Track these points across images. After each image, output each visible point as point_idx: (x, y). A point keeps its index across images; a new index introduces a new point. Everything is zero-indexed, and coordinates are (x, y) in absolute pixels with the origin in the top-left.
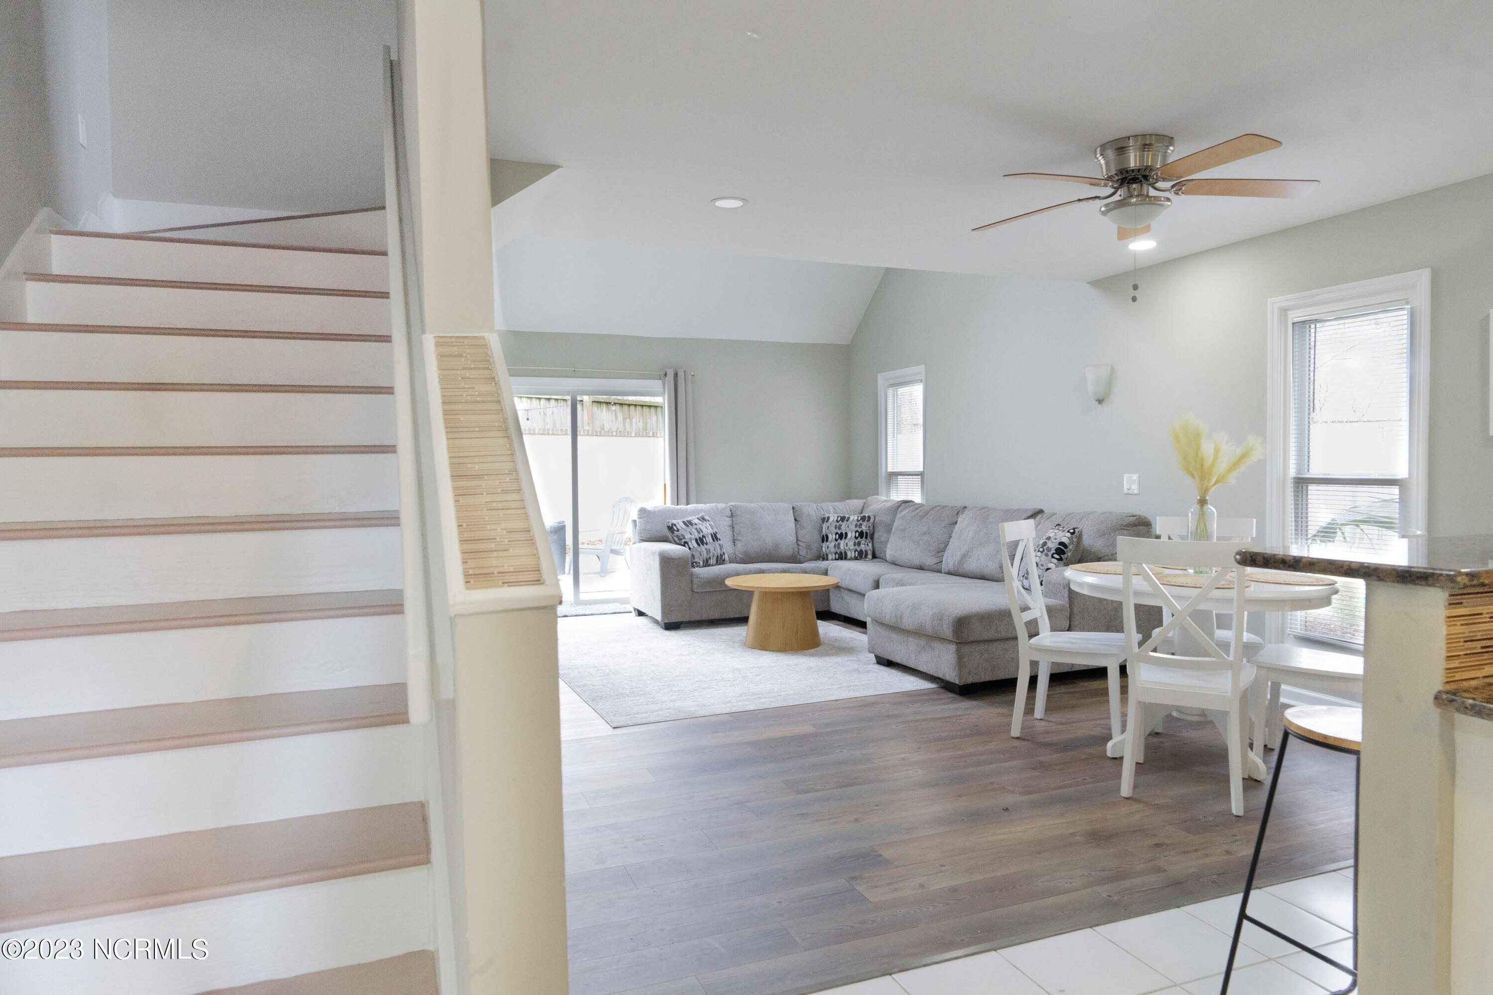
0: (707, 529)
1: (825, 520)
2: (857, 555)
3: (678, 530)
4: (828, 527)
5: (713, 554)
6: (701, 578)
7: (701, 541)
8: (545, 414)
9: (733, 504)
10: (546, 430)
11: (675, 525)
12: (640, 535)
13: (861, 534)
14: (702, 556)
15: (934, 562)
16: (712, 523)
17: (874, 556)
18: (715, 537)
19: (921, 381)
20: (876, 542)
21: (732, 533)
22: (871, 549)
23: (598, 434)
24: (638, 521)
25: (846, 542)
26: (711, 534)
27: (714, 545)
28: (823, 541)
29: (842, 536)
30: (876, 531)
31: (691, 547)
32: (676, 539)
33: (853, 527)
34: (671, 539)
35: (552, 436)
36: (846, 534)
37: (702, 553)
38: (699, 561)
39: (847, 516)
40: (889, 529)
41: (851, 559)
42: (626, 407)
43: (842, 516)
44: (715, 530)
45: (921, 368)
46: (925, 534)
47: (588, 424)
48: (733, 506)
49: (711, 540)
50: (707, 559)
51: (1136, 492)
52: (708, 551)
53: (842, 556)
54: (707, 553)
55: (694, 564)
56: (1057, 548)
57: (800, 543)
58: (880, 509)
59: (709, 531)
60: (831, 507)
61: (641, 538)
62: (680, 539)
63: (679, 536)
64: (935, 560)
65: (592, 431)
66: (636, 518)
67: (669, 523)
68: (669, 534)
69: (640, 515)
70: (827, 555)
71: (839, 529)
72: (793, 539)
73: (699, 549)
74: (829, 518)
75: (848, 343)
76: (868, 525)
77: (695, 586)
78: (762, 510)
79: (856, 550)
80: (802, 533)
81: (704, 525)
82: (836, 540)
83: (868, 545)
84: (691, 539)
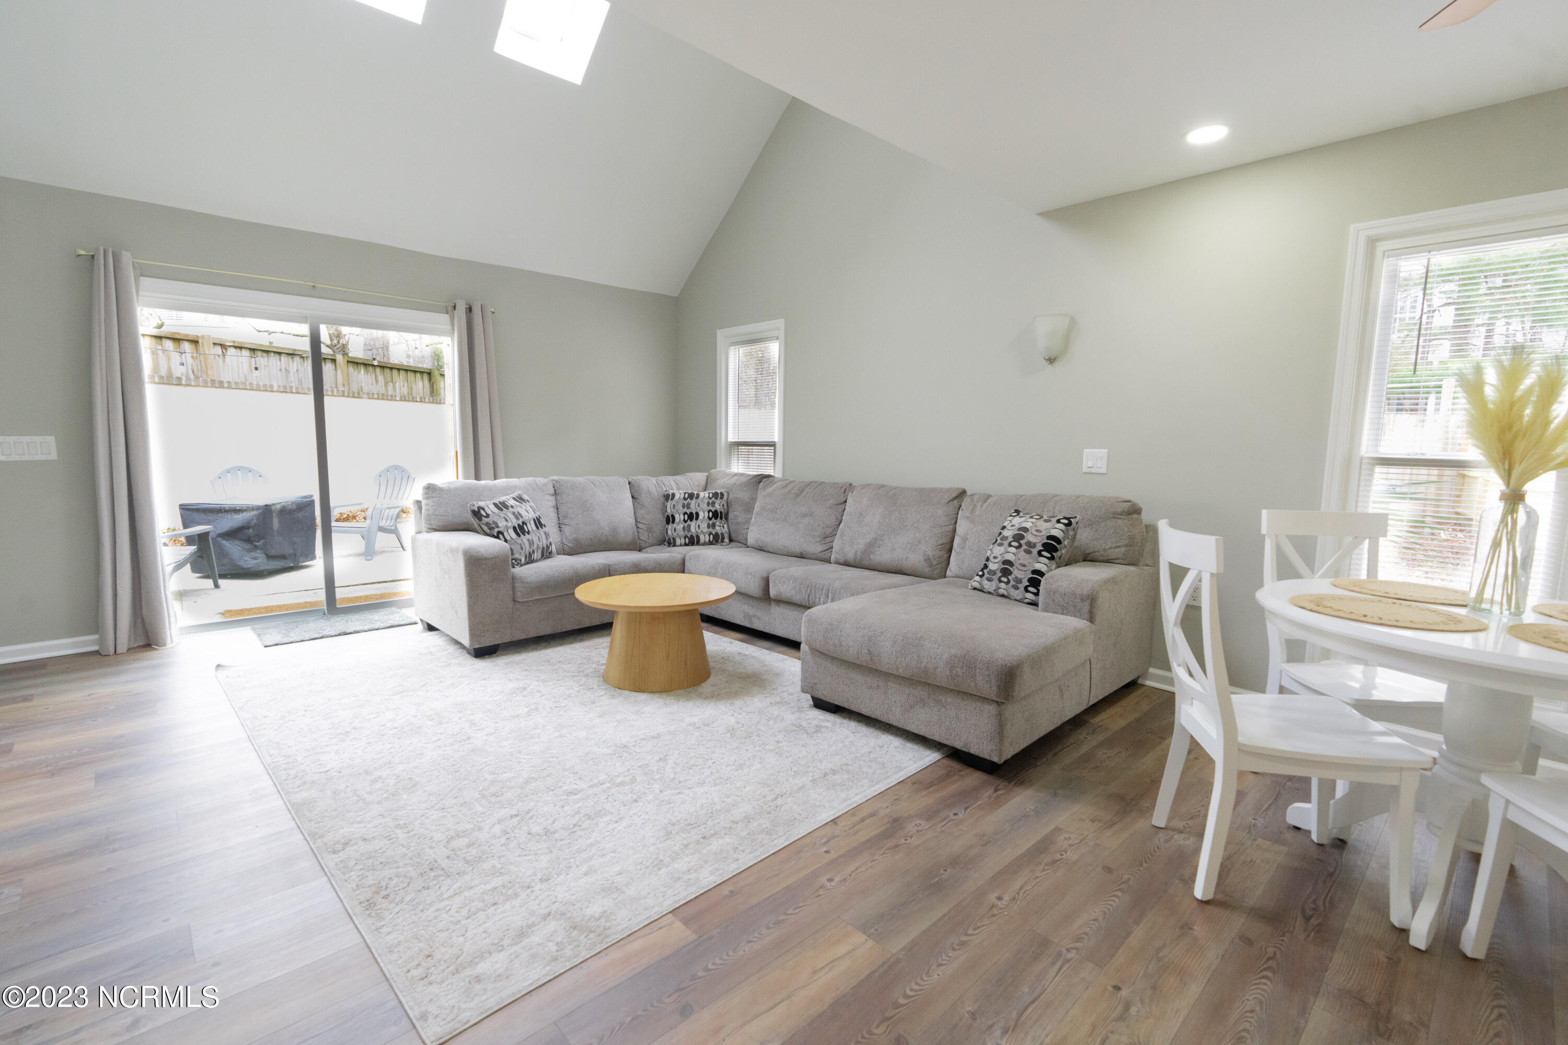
0: (527, 513)
1: (668, 497)
2: (711, 539)
3: (488, 516)
4: (674, 505)
5: (538, 545)
6: (527, 583)
7: (520, 530)
8: (287, 371)
9: (556, 478)
10: (288, 388)
11: (483, 509)
12: (429, 522)
13: (716, 515)
14: (524, 550)
15: (820, 550)
16: (532, 504)
17: (731, 540)
18: (538, 523)
19: (777, 339)
20: (732, 523)
21: (556, 515)
22: (727, 531)
23: (356, 395)
24: (424, 502)
25: (697, 524)
26: (534, 520)
27: (538, 534)
28: (668, 523)
29: (691, 517)
30: (730, 510)
31: (508, 538)
32: (486, 528)
33: (704, 506)
34: (478, 529)
35: (297, 395)
36: (697, 514)
37: (523, 546)
38: (520, 557)
39: (695, 493)
40: (749, 508)
41: (705, 544)
42: (387, 371)
43: (689, 492)
44: (538, 514)
45: (780, 323)
46: (804, 516)
47: (344, 385)
48: (556, 482)
49: (534, 528)
50: (530, 553)
51: (1104, 470)
52: (531, 543)
53: (693, 541)
54: (530, 545)
55: (517, 562)
56: (1045, 543)
57: (640, 525)
58: (735, 484)
59: (530, 516)
60: (673, 482)
61: (428, 526)
62: (491, 529)
63: (490, 524)
64: (820, 548)
65: (348, 392)
66: (420, 498)
67: (474, 505)
68: (474, 522)
69: (426, 494)
70: (674, 540)
71: (688, 508)
72: (631, 520)
73: (519, 541)
74: (673, 495)
75: (675, 294)
76: (721, 504)
77: (519, 594)
78: (593, 486)
79: (710, 534)
80: (641, 512)
81: (523, 507)
82: (685, 521)
83: (723, 527)
84: (507, 528)
